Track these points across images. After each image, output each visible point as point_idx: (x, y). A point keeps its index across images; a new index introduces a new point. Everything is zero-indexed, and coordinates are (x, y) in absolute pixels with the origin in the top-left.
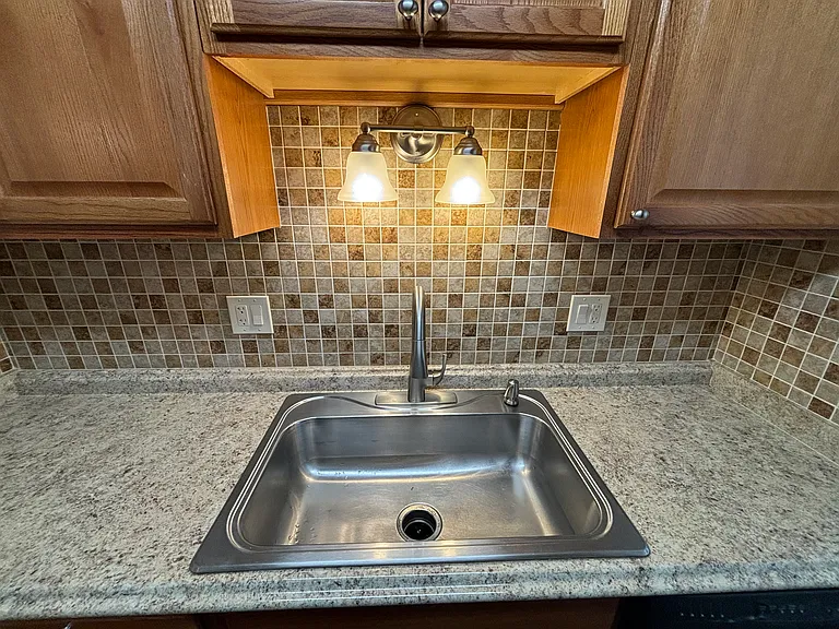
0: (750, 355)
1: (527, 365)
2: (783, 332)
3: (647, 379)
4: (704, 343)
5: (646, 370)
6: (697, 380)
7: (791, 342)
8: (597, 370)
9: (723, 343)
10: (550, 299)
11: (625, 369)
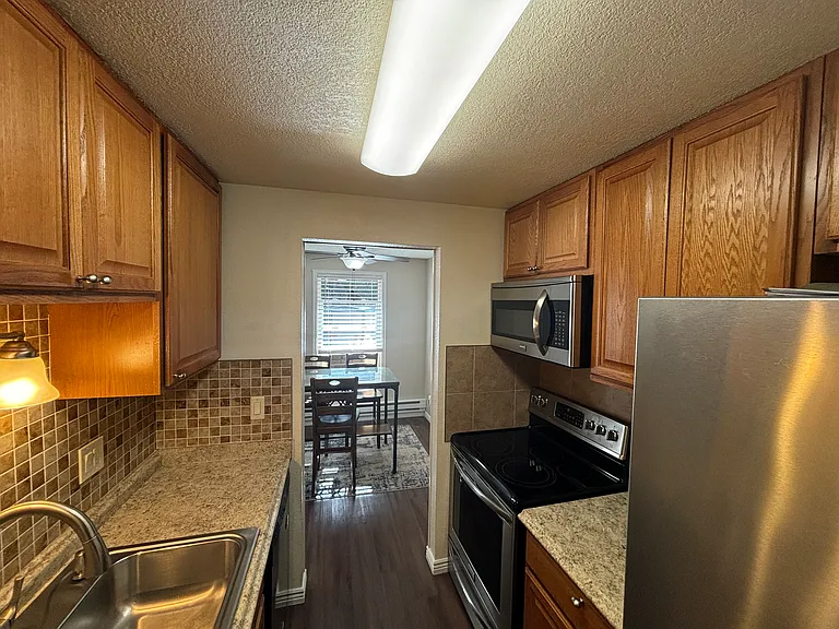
0: (181, 434)
1: (58, 541)
2: (194, 413)
3: (138, 484)
4: (152, 440)
5: (135, 479)
6: (158, 466)
7: (200, 417)
8: (109, 501)
9: (160, 434)
10: (64, 462)
11: (124, 487)
